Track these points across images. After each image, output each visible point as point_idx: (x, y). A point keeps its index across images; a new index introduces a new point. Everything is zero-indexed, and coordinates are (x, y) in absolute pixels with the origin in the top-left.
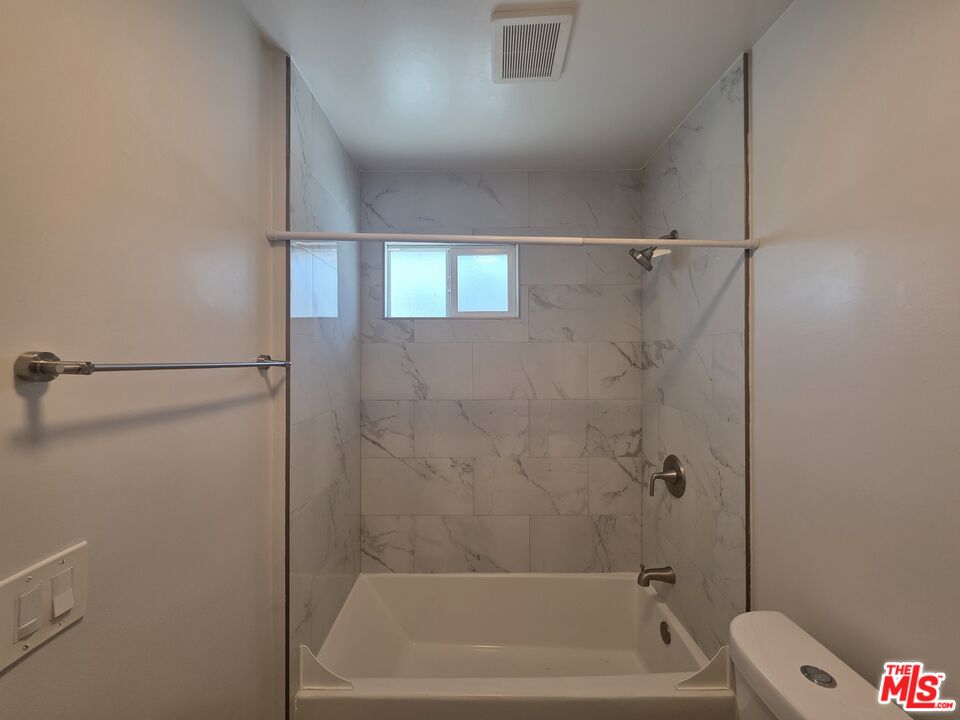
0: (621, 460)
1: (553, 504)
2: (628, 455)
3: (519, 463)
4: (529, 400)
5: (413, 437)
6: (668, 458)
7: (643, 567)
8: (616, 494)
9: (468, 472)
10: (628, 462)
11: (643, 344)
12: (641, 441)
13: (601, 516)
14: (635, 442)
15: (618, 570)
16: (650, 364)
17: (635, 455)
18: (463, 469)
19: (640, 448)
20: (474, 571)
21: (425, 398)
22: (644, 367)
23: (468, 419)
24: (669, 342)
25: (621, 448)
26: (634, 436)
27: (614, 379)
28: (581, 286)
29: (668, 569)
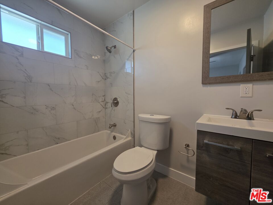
0: (100, 103)
1: (84, 117)
2: (102, 101)
3: (73, 105)
4: (76, 86)
5: (25, 98)
6: (114, 98)
7: (110, 124)
8: (100, 112)
9: (53, 110)
10: (102, 103)
11: (105, 74)
12: (105, 98)
13: (96, 118)
14: (104, 98)
15: (101, 131)
16: (108, 78)
17: (103, 102)
18: (51, 109)
19: (105, 100)
20: (57, 144)
21: (31, 82)
22: (105, 79)
23: (53, 91)
24: (114, 72)
25: (100, 100)
26: (103, 96)
27: (99, 82)
28: (90, 54)
29: (115, 124)
